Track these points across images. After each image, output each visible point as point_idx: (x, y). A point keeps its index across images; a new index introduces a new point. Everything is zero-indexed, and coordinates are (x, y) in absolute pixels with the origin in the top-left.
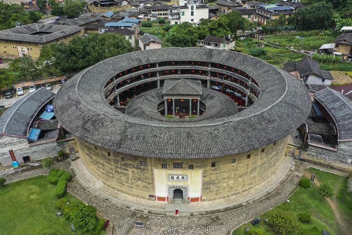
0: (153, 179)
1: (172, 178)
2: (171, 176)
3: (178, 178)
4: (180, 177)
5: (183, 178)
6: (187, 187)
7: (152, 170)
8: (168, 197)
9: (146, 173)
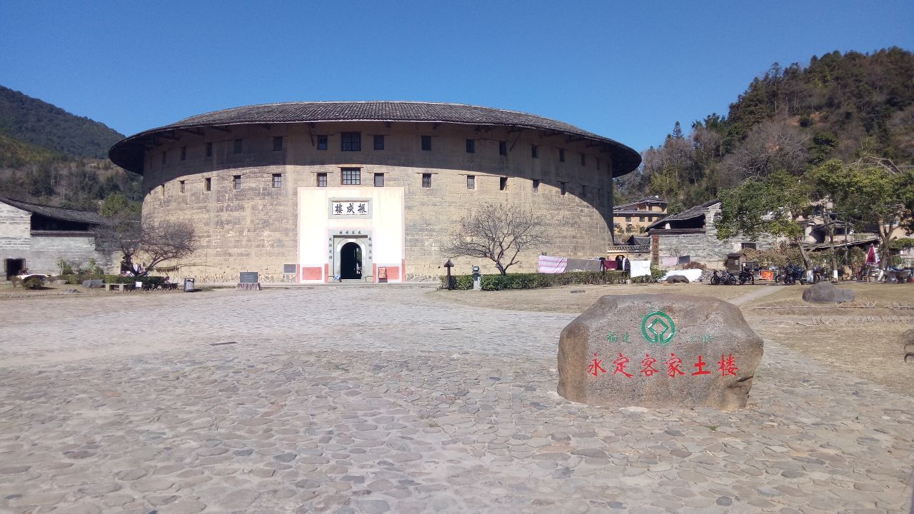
0: (296, 216)
1: (339, 209)
2: (335, 204)
3: (350, 209)
4: (356, 206)
5: (362, 208)
6: (371, 232)
7: (295, 194)
8: (327, 266)
9: (280, 205)
